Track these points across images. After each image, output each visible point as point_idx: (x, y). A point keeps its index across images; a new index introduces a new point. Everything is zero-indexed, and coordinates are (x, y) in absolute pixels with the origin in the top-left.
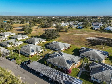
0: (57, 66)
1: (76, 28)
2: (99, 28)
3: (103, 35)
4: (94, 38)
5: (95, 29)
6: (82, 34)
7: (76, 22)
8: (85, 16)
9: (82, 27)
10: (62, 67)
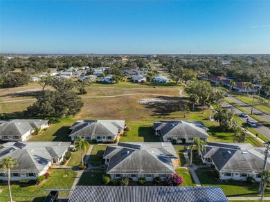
0: (143, 176)
1: (97, 82)
2: (145, 79)
3: (161, 92)
4: (154, 100)
5: (137, 82)
6: (121, 93)
7: (84, 68)
8: (91, 54)
9: (111, 79)
10: (155, 176)
